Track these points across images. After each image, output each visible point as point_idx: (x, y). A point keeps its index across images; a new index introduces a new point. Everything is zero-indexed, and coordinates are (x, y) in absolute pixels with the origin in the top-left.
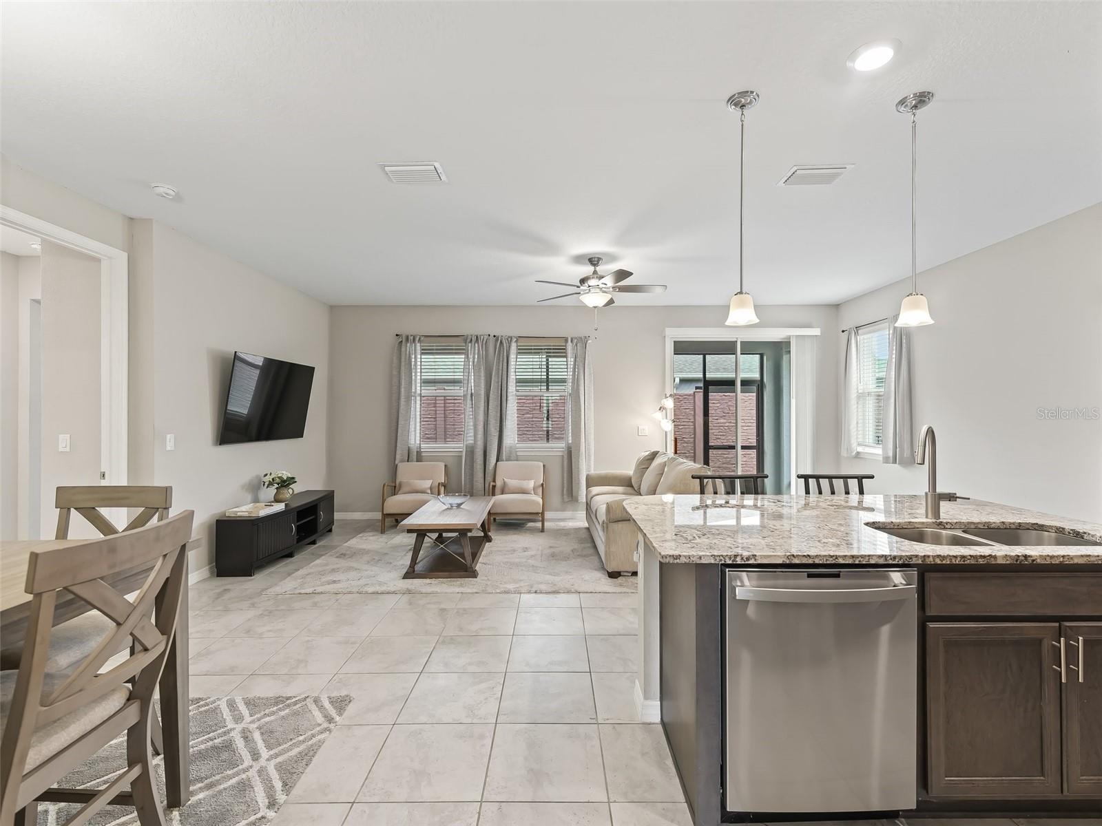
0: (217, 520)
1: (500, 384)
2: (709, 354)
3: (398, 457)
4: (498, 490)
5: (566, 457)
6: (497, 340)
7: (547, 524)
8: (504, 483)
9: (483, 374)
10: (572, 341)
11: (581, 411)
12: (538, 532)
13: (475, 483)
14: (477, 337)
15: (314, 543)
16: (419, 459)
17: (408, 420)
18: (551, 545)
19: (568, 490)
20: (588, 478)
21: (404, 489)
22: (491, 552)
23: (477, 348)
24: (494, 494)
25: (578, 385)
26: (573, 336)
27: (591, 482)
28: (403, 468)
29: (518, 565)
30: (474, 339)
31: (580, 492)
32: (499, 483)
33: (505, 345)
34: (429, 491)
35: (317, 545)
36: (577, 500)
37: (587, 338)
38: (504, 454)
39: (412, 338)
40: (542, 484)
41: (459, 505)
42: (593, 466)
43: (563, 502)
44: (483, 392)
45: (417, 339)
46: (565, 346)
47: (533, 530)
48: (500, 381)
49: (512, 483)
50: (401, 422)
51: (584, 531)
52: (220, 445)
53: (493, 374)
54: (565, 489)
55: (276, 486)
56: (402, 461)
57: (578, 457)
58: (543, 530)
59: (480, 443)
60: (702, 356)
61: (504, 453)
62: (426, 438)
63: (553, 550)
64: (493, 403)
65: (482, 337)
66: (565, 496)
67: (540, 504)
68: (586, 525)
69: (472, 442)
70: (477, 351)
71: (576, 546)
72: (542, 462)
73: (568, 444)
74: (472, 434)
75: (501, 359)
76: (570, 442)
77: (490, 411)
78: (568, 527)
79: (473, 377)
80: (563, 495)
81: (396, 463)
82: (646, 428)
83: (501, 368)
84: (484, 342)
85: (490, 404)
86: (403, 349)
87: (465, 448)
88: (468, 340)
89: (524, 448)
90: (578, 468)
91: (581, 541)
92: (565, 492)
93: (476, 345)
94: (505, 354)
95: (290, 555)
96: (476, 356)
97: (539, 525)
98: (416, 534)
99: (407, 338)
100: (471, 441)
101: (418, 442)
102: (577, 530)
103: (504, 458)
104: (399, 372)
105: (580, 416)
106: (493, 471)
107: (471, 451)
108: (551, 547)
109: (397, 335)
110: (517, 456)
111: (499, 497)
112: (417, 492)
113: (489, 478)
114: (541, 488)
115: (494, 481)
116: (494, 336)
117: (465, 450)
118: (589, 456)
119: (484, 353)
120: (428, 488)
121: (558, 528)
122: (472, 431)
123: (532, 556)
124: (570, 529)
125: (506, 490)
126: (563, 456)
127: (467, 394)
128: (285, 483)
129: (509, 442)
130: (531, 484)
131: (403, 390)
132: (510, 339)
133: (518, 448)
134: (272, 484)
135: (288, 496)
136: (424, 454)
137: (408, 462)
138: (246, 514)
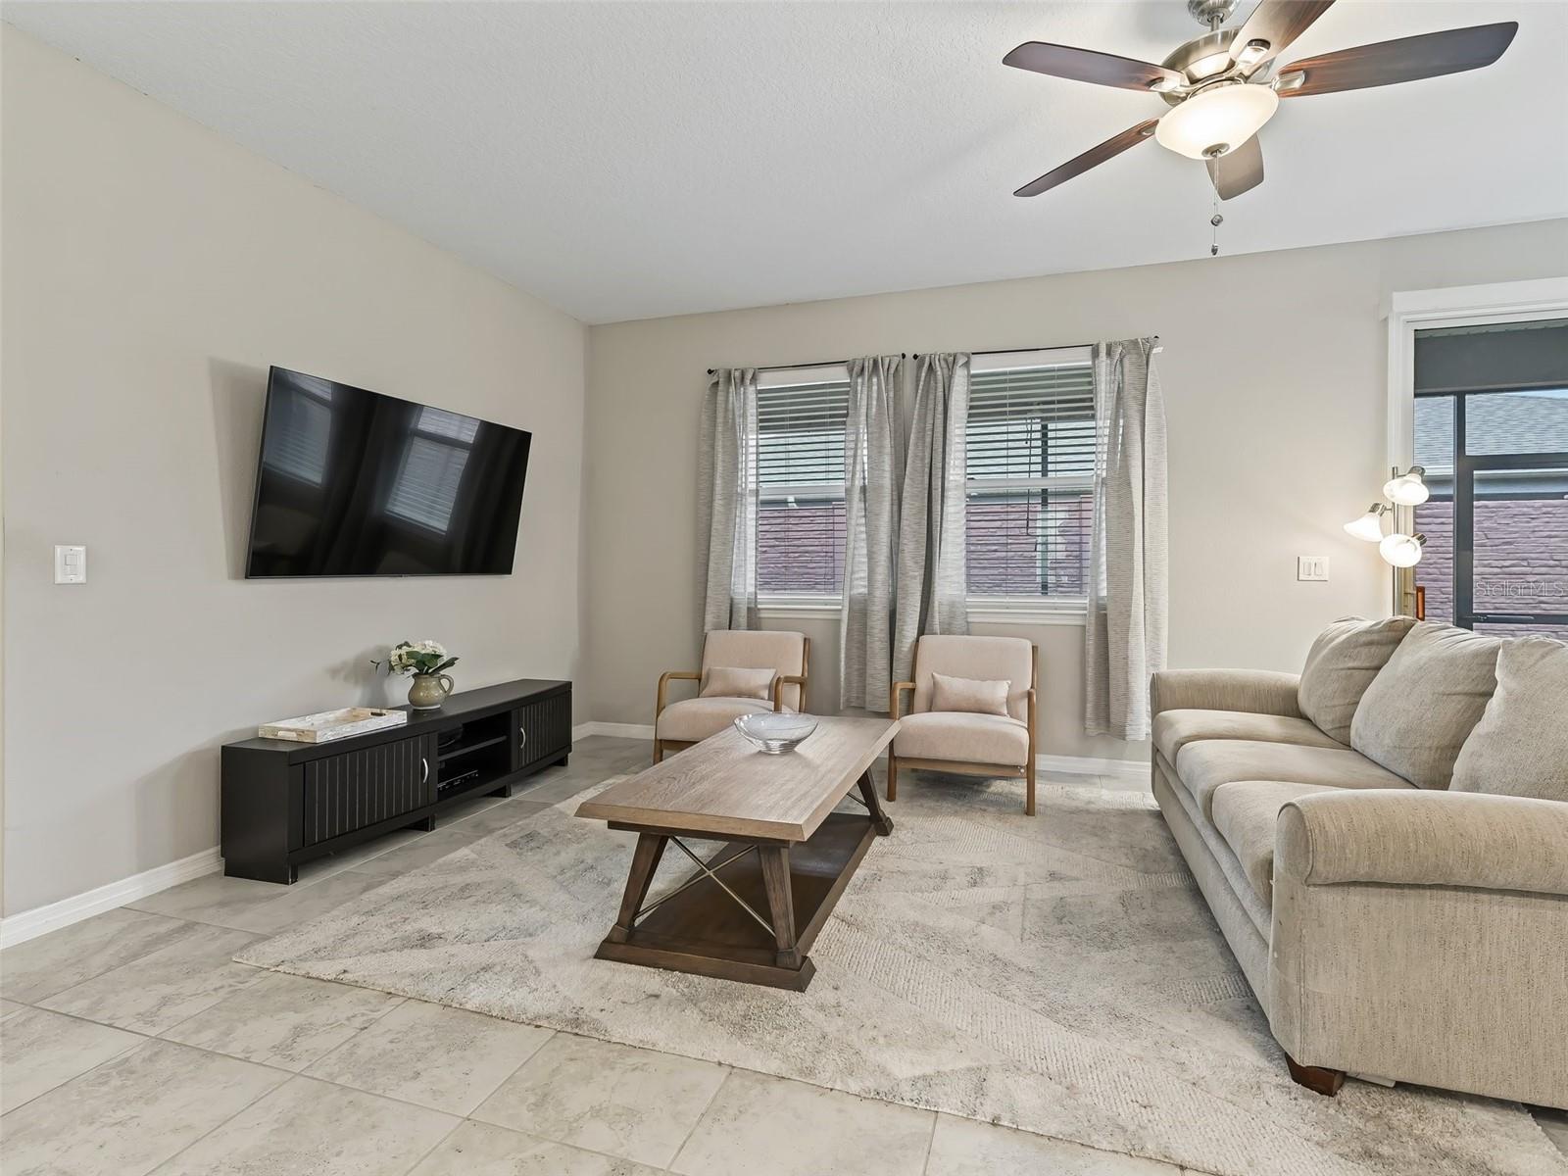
0: (223, 747)
1: (927, 461)
2: (1475, 392)
3: (709, 618)
4: (920, 700)
5: (1091, 629)
6: (920, 367)
7: (1042, 789)
8: (935, 684)
9: (887, 443)
10: (1109, 354)
11: (1132, 519)
12: (1016, 813)
13: (869, 680)
14: (875, 362)
15: (502, 793)
16: (754, 622)
17: (728, 544)
18: (1056, 867)
19: (1097, 706)
20: (1156, 684)
21: (715, 685)
22: (876, 877)
23: (875, 388)
24: (910, 710)
25: (1125, 456)
26: (1112, 340)
27: (1162, 696)
28: (717, 639)
29: (946, 943)
30: (868, 365)
31: (1130, 717)
32: (922, 684)
33: (939, 373)
34: (765, 694)
35: (510, 799)
36: (1122, 735)
37: (1151, 342)
38: (937, 619)
39: (737, 374)
40: (1029, 695)
41: (789, 747)
42: (1165, 653)
43: (1084, 734)
44: (887, 481)
45: (749, 376)
46: (1093, 367)
47: (1003, 806)
48: (927, 455)
49: (954, 685)
50: (716, 547)
51: (1150, 823)
52: (246, 578)
53: (913, 436)
54: (1090, 706)
55: (414, 670)
56: (718, 627)
57: (1126, 630)
58: (1029, 809)
59: (881, 595)
60: (1452, 398)
61: (937, 615)
62: (766, 581)
63: (1059, 890)
64: (913, 506)
65: (887, 362)
66: (1090, 724)
67: (1021, 744)
68: (1151, 802)
69: (864, 590)
70: (875, 395)
71: (1134, 883)
72: (1031, 640)
73: (1099, 598)
74: (864, 574)
75: (931, 406)
76: (1104, 593)
77: (904, 523)
78: (1100, 806)
79: (865, 452)
80: (1083, 717)
81: (705, 631)
82: (1323, 559)
83: (929, 426)
84: (892, 371)
85: (905, 506)
86: (720, 398)
87: (847, 604)
88: (857, 369)
89: (985, 606)
90: (1126, 658)
91: (1145, 862)
92: (1090, 713)
93: (875, 380)
94: (940, 394)
95: (424, 825)
96: (875, 403)
97: (1019, 788)
98: (638, 834)
99: (729, 374)
100: (860, 588)
101: (752, 589)
102: (1129, 816)
103: (937, 628)
104: (713, 447)
105: (1131, 531)
106: (910, 656)
107: (860, 611)
108: (1053, 876)
109: (710, 372)
110: (968, 622)
111: (920, 720)
112: (740, 695)
113: (901, 670)
114: (1026, 700)
115: (913, 679)
116: (915, 357)
117: (847, 609)
118: (1156, 629)
119: (891, 394)
120: (764, 687)
121: (1074, 804)
122: (865, 567)
123: (996, 908)
124: (1106, 813)
125: (939, 701)
126: (1084, 626)
127: (853, 485)
128: (426, 666)
129: (948, 592)
130: (1001, 691)
131: (719, 481)
132: (951, 362)
133: (967, 607)
134: (405, 668)
135: (437, 693)
136: (763, 615)
137: (730, 629)
138: (293, 736)
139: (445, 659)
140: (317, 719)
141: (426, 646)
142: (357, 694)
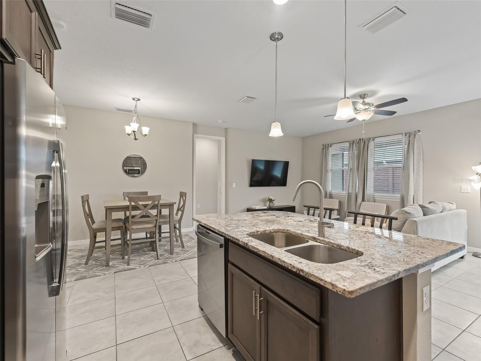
0: (247, 209)
1: (364, 163)
6: (363, 141)
9: (356, 159)
10: (406, 135)
11: (410, 176)
16: (331, 197)
17: (325, 181)
25: (409, 161)
26: (407, 132)
30: (352, 142)
33: (367, 143)
44: (356, 167)
45: (330, 146)
46: (402, 139)
48: (364, 161)
52: (250, 187)
53: (361, 157)
57: (407, 203)
61: (366, 197)
64: (361, 173)
65: (356, 141)
70: (354, 148)
73: (403, 194)
74: (351, 188)
75: (365, 150)
77: (359, 176)
79: (352, 160)
82: (468, 187)
83: (364, 155)
84: (357, 143)
85: (359, 173)
86: (324, 151)
88: (350, 143)
89: (379, 196)
93: (354, 145)
94: (367, 147)
99: (326, 146)
100: (351, 191)
101: (330, 190)
103: (366, 200)
106: (359, 206)
107: (350, 196)
109: (323, 145)
110: (375, 200)
116: (362, 139)
119: (357, 148)
122: (351, 186)
127: (349, 168)
128: (271, 201)
129: (369, 192)
132: (369, 140)
133: (374, 196)
134: (268, 201)
135: (272, 205)
136: (333, 196)
137: (326, 198)
138: (254, 208)
139: (273, 200)
140: (257, 206)
141: (271, 198)
142: (263, 204)
